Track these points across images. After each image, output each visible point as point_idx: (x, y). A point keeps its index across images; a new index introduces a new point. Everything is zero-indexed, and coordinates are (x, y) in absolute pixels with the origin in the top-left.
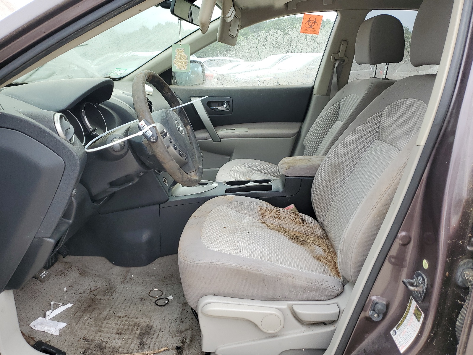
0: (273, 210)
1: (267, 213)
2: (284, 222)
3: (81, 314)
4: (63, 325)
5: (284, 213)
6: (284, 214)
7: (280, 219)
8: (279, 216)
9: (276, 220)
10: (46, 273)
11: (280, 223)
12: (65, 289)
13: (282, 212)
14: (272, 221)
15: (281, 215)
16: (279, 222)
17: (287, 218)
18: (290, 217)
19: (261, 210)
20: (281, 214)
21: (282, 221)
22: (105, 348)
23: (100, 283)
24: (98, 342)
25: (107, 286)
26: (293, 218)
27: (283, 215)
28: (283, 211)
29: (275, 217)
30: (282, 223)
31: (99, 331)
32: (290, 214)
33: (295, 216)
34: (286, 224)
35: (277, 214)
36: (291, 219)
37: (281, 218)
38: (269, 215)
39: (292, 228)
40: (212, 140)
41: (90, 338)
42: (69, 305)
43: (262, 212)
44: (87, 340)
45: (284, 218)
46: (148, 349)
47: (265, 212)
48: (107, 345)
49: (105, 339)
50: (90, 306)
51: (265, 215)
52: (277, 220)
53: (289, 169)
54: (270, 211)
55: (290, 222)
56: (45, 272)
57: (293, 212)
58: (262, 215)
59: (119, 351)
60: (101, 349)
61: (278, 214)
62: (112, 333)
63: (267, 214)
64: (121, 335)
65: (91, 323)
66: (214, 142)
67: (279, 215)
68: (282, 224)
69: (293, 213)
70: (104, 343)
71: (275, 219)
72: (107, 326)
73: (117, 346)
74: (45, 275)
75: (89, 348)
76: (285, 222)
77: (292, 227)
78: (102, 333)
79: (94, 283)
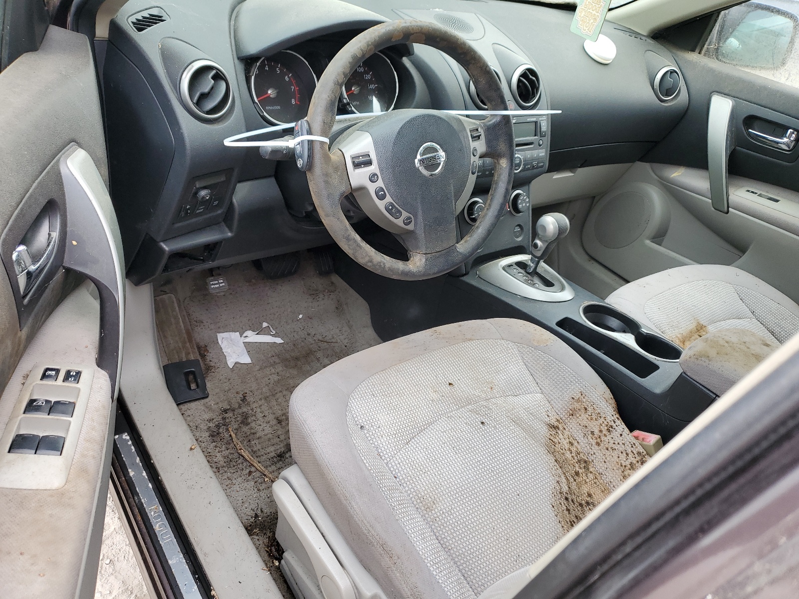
0: (602, 419)
1: (584, 416)
2: (602, 455)
3: (277, 361)
4: (247, 359)
5: (619, 440)
6: (616, 443)
7: (598, 444)
8: (603, 438)
9: (591, 440)
10: (222, 283)
11: (593, 453)
12: (301, 316)
13: (615, 434)
14: (580, 436)
15: (610, 439)
16: (593, 448)
17: (615, 454)
18: (623, 456)
19: (578, 401)
20: (609, 437)
21: (599, 451)
22: (248, 424)
23: (342, 337)
24: (251, 411)
25: (346, 346)
26: (628, 463)
27: (612, 442)
28: (621, 435)
29: (592, 433)
30: (597, 454)
31: (266, 398)
32: (629, 451)
33: (635, 462)
34: (603, 463)
35: (601, 431)
36: (622, 461)
37: (602, 445)
38: (585, 423)
39: (607, 480)
40: (710, 201)
41: (250, 399)
42: (279, 340)
43: (577, 405)
44: (244, 399)
45: (607, 449)
46: (277, 470)
47: (583, 411)
48: (253, 425)
49: (260, 414)
50: (297, 359)
51: (578, 415)
52: (594, 442)
53: (697, 359)
54: (594, 417)
55: (613, 465)
56: (222, 281)
57: (642, 450)
58: (571, 412)
59: (253, 442)
60: (242, 422)
61: (605, 432)
62: (274, 414)
63: (583, 418)
64: (279, 425)
65: (272, 382)
66: (713, 209)
67: (605, 435)
68: (595, 456)
69: (639, 453)
70: (253, 418)
71: (589, 437)
72: (279, 400)
73: (260, 434)
74: (217, 286)
75: (233, 410)
76: (604, 458)
77: (610, 477)
78: (266, 404)
79: (338, 331)
